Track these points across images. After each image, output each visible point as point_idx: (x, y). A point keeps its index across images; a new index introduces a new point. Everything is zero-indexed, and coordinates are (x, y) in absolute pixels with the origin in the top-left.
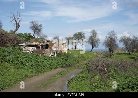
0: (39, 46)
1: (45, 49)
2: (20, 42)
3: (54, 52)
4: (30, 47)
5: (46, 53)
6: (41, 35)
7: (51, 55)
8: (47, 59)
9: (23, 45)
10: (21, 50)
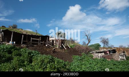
0: (107, 52)
1: (113, 54)
2: (91, 50)
3: (122, 56)
4: (99, 54)
5: (114, 57)
6: (109, 46)
7: (121, 59)
8: (116, 63)
9: (93, 53)
10: (92, 57)
